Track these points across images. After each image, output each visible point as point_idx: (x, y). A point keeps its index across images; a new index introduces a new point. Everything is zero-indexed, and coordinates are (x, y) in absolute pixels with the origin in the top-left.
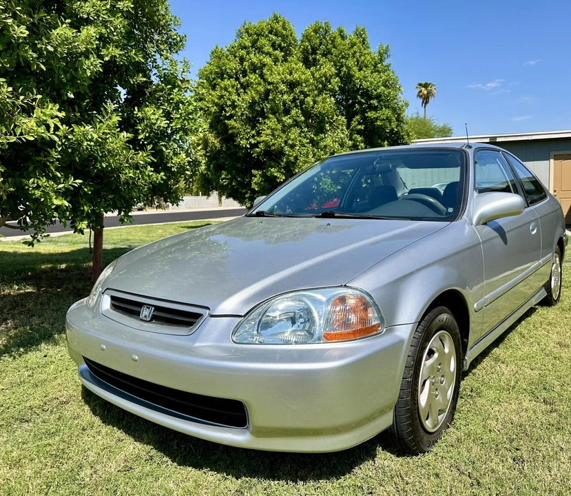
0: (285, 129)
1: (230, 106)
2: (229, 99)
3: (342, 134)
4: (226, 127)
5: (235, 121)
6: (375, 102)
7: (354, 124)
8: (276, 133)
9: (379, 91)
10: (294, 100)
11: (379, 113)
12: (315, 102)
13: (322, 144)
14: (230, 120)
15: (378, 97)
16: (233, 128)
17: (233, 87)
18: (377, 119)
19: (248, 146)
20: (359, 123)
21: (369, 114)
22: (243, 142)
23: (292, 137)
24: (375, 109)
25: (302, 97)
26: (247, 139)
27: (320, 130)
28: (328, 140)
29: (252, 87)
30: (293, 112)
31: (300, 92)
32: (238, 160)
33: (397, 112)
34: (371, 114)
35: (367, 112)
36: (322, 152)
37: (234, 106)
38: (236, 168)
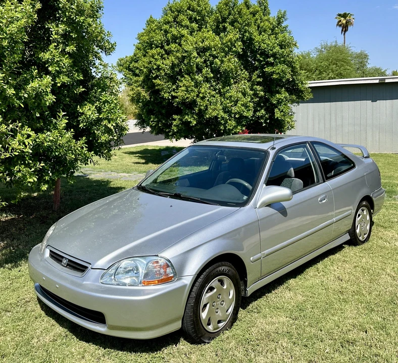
0: (198, 84)
1: (156, 69)
2: (155, 64)
3: (245, 85)
4: (154, 85)
5: (160, 80)
6: (271, 60)
7: (254, 77)
8: (189, 89)
9: (274, 51)
10: (205, 61)
11: (275, 69)
12: (222, 62)
13: (228, 95)
14: (156, 79)
15: (274, 55)
16: (159, 85)
17: (159, 54)
18: (273, 73)
19: (170, 98)
20: (259, 77)
21: (266, 70)
22: (166, 95)
23: (203, 91)
24: (272, 65)
25: (211, 59)
26: (169, 93)
27: (227, 83)
28: (233, 91)
29: (172, 54)
30: (204, 71)
31: (209, 55)
32: (163, 107)
33: (290, 64)
34: (268, 69)
35: (265, 68)
36: (228, 101)
37: (158, 69)
38: (162, 114)
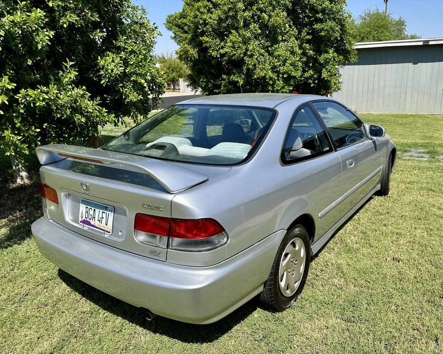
0: (246, 41)
1: (202, 24)
2: (201, 18)
3: (294, 43)
4: (201, 43)
5: (207, 36)
6: (320, 16)
7: (304, 34)
8: (236, 46)
9: (324, 5)
10: (252, 17)
11: (324, 25)
12: (270, 16)
13: (276, 53)
14: (203, 36)
15: (323, 11)
16: (207, 42)
17: (205, 7)
18: (322, 29)
19: (218, 56)
20: (308, 34)
21: (315, 26)
22: (214, 54)
23: (251, 48)
24: (321, 21)
25: (259, 13)
26: (217, 51)
27: (275, 41)
28: (281, 49)
29: (219, 7)
30: (251, 27)
31: (257, 9)
32: (212, 67)
33: (341, 23)
34: (317, 26)
35: (314, 25)
36: (277, 60)
37: (205, 24)
38: (211, 73)
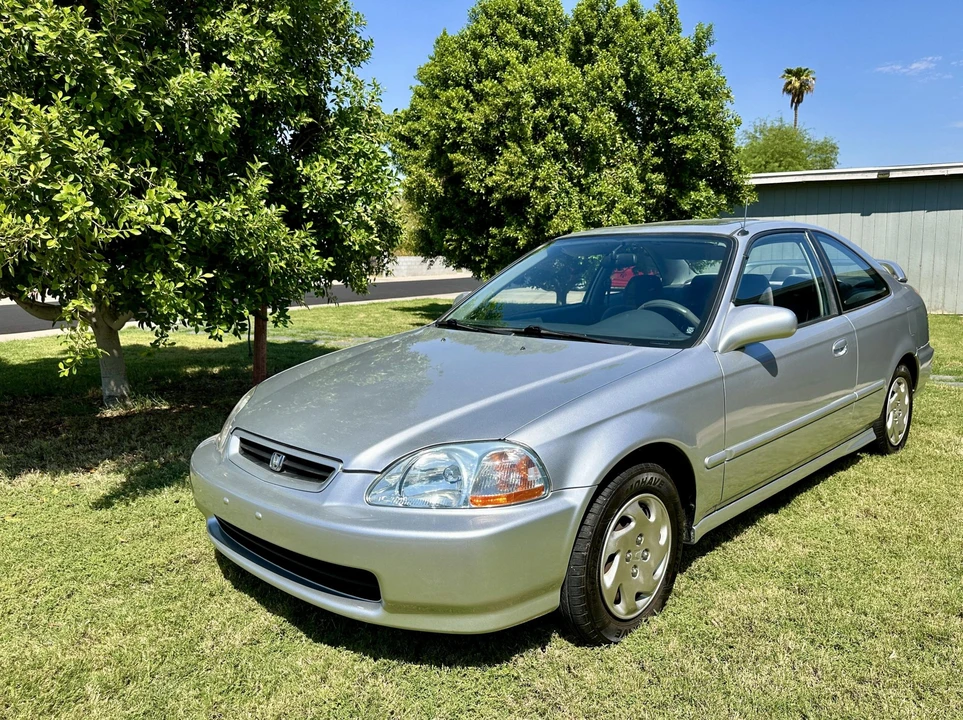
0: (534, 163)
1: (454, 129)
2: (453, 119)
3: (629, 171)
4: (450, 164)
5: (462, 153)
6: (683, 121)
7: (647, 154)
8: (516, 171)
9: (690, 102)
10: (551, 119)
11: (690, 139)
12: (585, 119)
13: (595, 190)
14: (455, 152)
15: (689, 112)
16: (461, 164)
17: (460, 99)
18: (687, 147)
19: (482, 191)
20: (657, 154)
21: (674, 141)
22: (474, 186)
23: (544, 175)
24: (686, 130)
25: (563, 113)
26: (481, 181)
27: (593, 165)
28: (605, 182)
29: (486, 100)
30: (550, 138)
31: (561, 105)
32: (469, 212)
33: (722, 135)
34: (677, 141)
35: (671, 137)
36: (595, 202)
37: (460, 130)
